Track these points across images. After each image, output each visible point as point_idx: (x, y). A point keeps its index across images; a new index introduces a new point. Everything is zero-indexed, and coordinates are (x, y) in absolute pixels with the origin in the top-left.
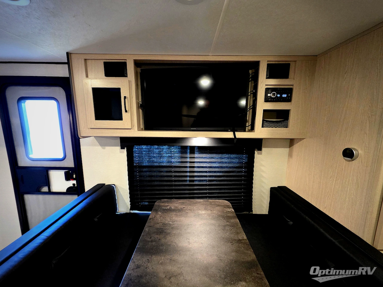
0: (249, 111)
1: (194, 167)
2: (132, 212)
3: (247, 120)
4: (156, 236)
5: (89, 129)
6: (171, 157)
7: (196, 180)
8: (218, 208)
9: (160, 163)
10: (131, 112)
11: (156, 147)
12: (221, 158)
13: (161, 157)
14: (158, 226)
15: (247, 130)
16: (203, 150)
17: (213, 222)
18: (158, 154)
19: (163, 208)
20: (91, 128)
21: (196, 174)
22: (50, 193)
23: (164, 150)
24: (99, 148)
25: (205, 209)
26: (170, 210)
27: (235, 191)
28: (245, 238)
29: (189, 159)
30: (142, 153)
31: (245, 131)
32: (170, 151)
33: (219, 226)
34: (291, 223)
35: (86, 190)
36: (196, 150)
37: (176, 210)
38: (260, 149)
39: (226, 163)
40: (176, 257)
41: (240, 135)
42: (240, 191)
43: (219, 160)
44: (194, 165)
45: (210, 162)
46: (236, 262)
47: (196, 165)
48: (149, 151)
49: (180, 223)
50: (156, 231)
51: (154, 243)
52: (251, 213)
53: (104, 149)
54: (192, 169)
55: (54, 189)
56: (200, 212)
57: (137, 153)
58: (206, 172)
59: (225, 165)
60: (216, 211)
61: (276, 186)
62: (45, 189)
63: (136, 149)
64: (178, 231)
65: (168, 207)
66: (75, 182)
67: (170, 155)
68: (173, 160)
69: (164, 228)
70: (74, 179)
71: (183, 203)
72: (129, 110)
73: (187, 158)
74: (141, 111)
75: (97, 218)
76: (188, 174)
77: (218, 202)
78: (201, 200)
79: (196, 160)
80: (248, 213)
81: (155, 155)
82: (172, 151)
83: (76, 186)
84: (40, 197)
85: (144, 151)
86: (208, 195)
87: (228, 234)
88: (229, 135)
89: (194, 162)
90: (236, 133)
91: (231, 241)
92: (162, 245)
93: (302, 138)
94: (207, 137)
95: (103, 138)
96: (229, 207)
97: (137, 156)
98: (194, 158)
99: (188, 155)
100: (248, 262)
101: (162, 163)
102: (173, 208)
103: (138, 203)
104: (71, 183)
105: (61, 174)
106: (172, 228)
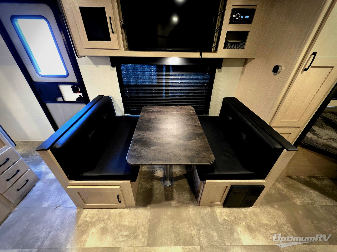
0: (216, 32)
1: (169, 83)
2: (126, 115)
3: (214, 41)
4: (146, 124)
5: (84, 49)
6: (151, 74)
7: (170, 93)
8: (185, 110)
9: (143, 79)
10: (117, 33)
11: (139, 65)
12: (190, 75)
13: (144, 74)
14: (146, 119)
15: (212, 51)
16: (176, 68)
17: (181, 117)
18: (141, 72)
19: (148, 110)
20: (86, 49)
21: (170, 88)
22: (64, 102)
23: (146, 69)
24: (94, 66)
25: (176, 111)
26: (153, 112)
27: (198, 100)
28: (200, 124)
29: (165, 76)
30: (129, 71)
31: (210, 52)
32: (150, 69)
33: (185, 119)
34: (231, 119)
35: (91, 100)
36: (171, 68)
37: (157, 112)
38: (220, 68)
39: (193, 79)
40: (159, 132)
41: (206, 55)
42: (201, 100)
43: (188, 77)
44: (169, 81)
45: (181, 79)
46: (192, 133)
47: (171, 81)
48: (134, 69)
49: (160, 118)
50: (146, 121)
51: (146, 127)
52: (207, 115)
53: (98, 67)
54: (167, 84)
55: (67, 99)
56: (173, 112)
57: (125, 71)
58: (178, 86)
59: (192, 81)
60: (184, 112)
61: (227, 96)
62: (60, 99)
63: (123, 67)
64: (160, 121)
65: (152, 110)
66: (81, 94)
67: (150, 73)
68: (153, 77)
69: (151, 120)
70: (80, 92)
71: (161, 108)
72: (115, 31)
73: (163, 75)
74: (123, 31)
75: (105, 117)
76: (164, 88)
77: (185, 107)
78: (174, 106)
79: (171, 77)
80: (205, 115)
81: (139, 73)
82: (151, 70)
83: (82, 97)
84: (58, 105)
85: (130, 69)
86: (179, 103)
87: (190, 122)
88: (196, 55)
89: (169, 79)
90: (202, 53)
91: (191, 126)
92: (150, 127)
93: (253, 58)
94: (180, 57)
95: (95, 58)
96: (192, 110)
97: (125, 73)
98: (169, 75)
99: (164, 73)
100: (199, 133)
101: (145, 79)
102: (155, 110)
103: (130, 109)
104: (78, 95)
105: (69, 88)
106: (156, 120)
